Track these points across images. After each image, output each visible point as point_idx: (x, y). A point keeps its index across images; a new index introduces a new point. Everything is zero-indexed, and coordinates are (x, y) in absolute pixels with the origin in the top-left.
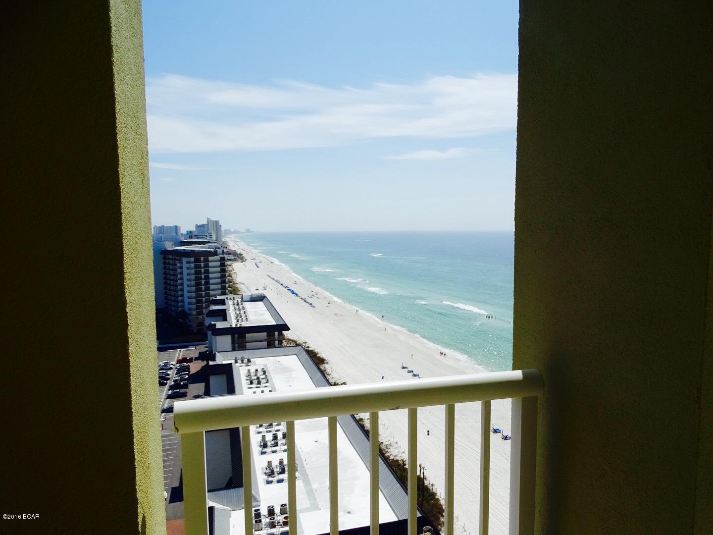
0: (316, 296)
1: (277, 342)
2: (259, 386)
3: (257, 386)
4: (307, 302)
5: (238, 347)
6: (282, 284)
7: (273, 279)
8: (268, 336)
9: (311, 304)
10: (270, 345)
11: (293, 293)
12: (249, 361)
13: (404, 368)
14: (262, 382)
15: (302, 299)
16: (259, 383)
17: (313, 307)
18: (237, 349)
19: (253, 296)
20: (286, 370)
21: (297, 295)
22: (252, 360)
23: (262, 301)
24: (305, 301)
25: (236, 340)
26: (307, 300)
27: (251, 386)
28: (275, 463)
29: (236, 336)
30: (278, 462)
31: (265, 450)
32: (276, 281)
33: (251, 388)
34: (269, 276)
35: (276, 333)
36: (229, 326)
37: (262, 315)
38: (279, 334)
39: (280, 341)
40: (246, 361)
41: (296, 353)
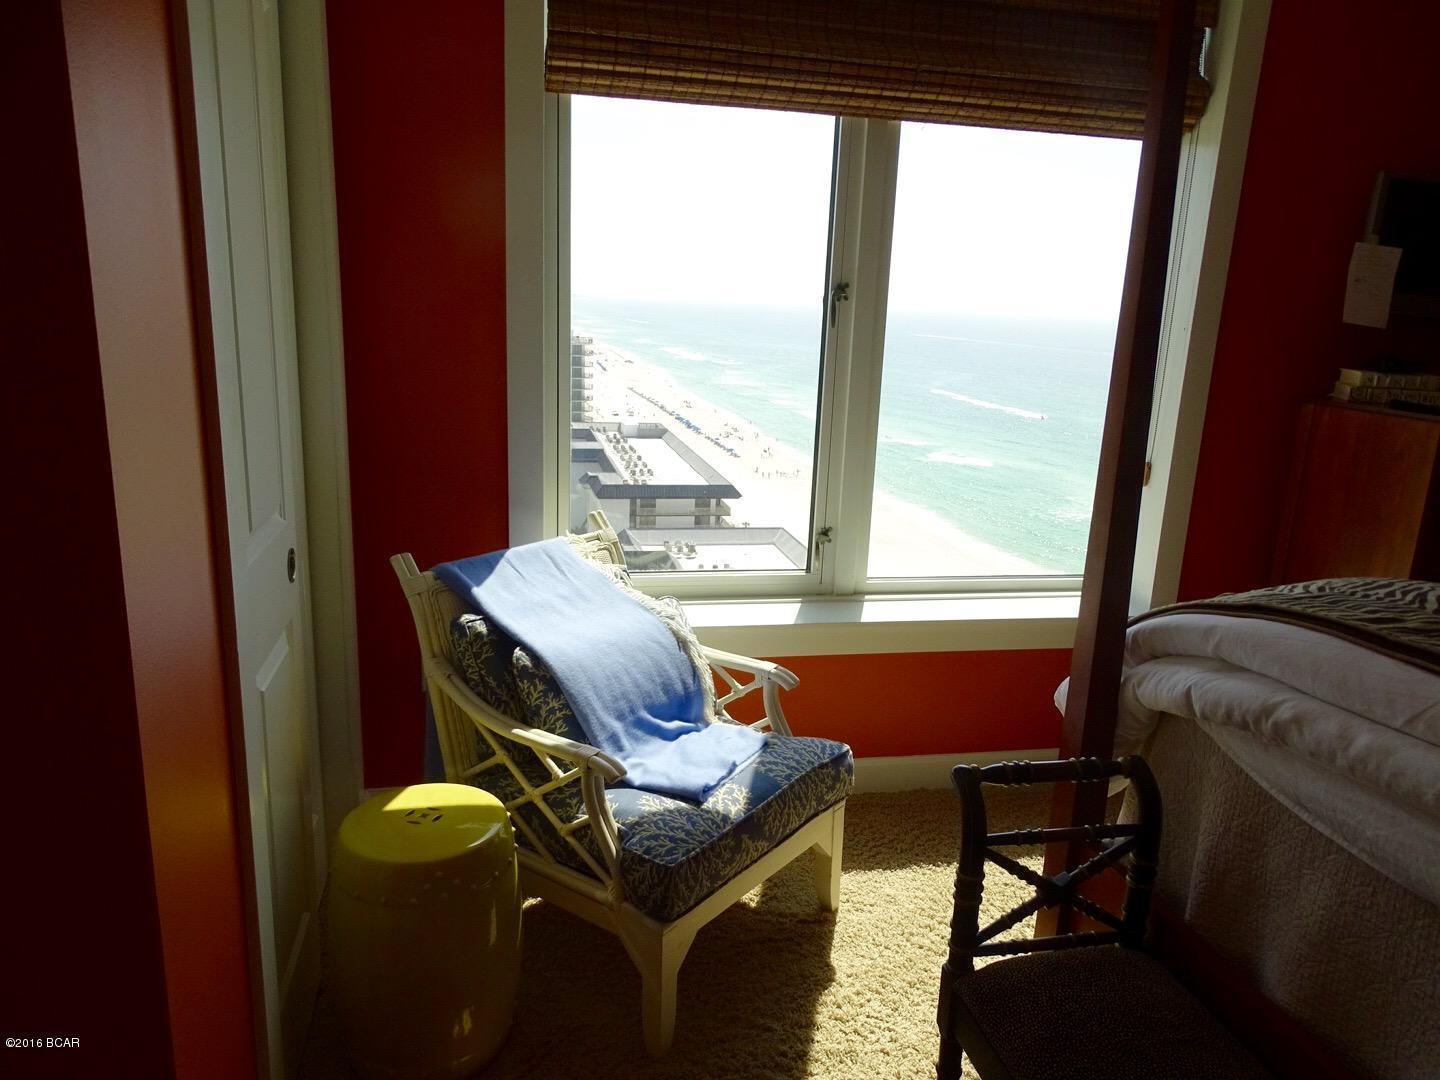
0: (735, 434)
1: (713, 519)
4: (721, 446)
5: (641, 523)
6: (662, 407)
7: (641, 395)
8: (697, 505)
9: (731, 450)
10: (700, 522)
11: (689, 426)
12: (692, 549)
15: (709, 438)
17: (736, 456)
18: (638, 527)
19: (644, 427)
21: (697, 430)
22: (697, 548)
23: (660, 438)
24: (716, 443)
25: (638, 509)
26: (722, 441)
29: (638, 501)
32: (648, 399)
34: (631, 389)
35: (713, 501)
36: (621, 483)
38: (718, 504)
39: (718, 518)
40: (685, 550)
41: (774, 540)
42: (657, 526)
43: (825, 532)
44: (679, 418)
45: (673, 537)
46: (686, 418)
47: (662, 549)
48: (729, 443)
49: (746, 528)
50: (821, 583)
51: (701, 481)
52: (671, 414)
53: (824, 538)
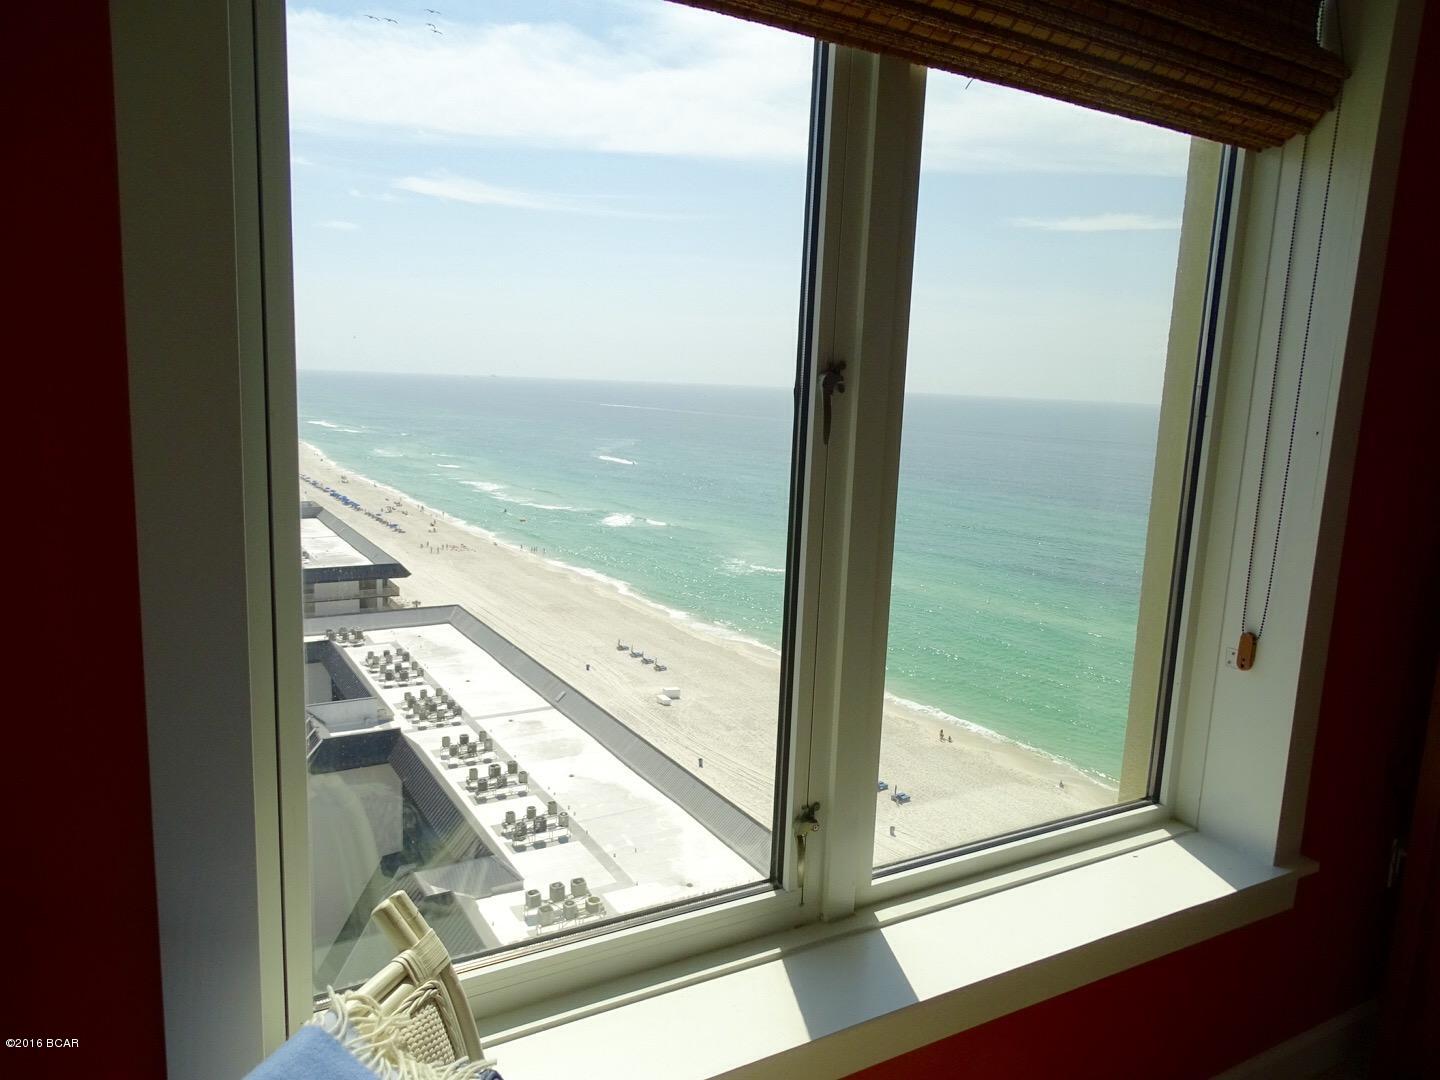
0: (398, 508)
1: (380, 601)
2: (404, 683)
3: (401, 683)
4: (384, 522)
6: (314, 483)
8: (361, 588)
9: (395, 526)
10: (365, 606)
11: (346, 502)
12: (359, 636)
13: (621, 648)
14: (410, 675)
15: (369, 514)
16: (404, 677)
17: (400, 531)
20: (441, 651)
21: (355, 506)
22: (364, 634)
23: (315, 517)
24: (378, 519)
26: (384, 517)
27: (389, 683)
28: (521, 814)
30: (525, 813)
31: (482, 795)
33: (390, 687)
35: (379, 582)
37: (332, 546)
38: (385, 584)
39: (386, 599)
40: (351, 637)
41: (449, 619)
42: (316, 614)
43: (808, 815)
44: (334, 494)
45: (335, 624)
46: (342, 494)
47: (322, 638)
48: (391, 518)
49: (417, 608)
50: (802, 903)
51: (366, 562)
52: (325, 491)
53: (808, 826)
